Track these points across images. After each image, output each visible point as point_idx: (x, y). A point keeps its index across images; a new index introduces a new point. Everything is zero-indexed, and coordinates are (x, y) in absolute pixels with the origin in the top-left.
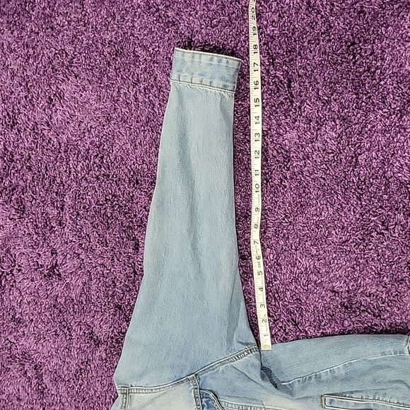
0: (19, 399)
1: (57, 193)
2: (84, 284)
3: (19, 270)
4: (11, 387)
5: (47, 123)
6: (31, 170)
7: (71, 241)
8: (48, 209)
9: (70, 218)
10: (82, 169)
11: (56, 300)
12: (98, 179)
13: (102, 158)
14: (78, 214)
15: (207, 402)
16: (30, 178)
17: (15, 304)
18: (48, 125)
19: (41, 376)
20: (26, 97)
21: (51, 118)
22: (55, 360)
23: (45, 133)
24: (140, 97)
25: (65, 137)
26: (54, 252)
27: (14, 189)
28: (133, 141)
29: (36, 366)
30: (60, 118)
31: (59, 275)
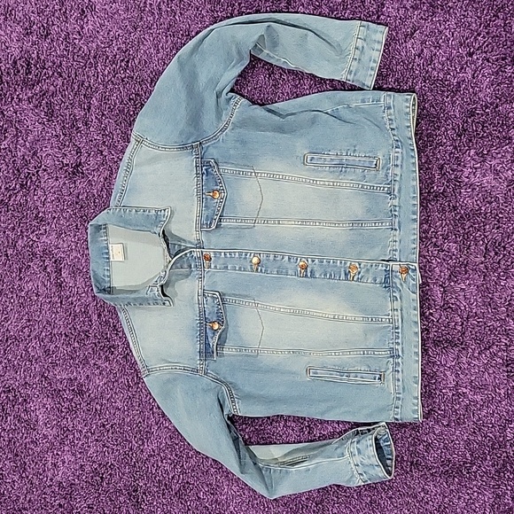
0: (37, 295)
1: (85, 95)
2: (106, 179)
3: (45, 170)
4: (31, 283)
5: (79, 32)
6: (62, 76)
7: (95, 140)
8: (76, 111)
9: (96, 118)
10: (109, 73)
11: (78, 197)
12: (123, 81)
13: (128, 62)
14: (103, 115)
15: (206, 170)
16: (60, 83)
17: (38, 204)
18: (80, 35)
19: (60, 270)
20: (60, 10)
21: (82, 28)
22: (74, 254)
23: (77, 41)
24: (163, 7)
25: (94, 45)
26: (79, 152)
27: (44, 94)
28: (156, 46)
29: (56, 261)
30: (91, 27)
31: (83, 173)
